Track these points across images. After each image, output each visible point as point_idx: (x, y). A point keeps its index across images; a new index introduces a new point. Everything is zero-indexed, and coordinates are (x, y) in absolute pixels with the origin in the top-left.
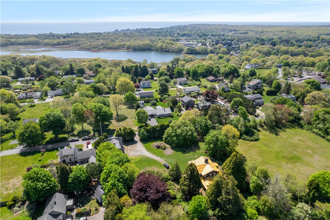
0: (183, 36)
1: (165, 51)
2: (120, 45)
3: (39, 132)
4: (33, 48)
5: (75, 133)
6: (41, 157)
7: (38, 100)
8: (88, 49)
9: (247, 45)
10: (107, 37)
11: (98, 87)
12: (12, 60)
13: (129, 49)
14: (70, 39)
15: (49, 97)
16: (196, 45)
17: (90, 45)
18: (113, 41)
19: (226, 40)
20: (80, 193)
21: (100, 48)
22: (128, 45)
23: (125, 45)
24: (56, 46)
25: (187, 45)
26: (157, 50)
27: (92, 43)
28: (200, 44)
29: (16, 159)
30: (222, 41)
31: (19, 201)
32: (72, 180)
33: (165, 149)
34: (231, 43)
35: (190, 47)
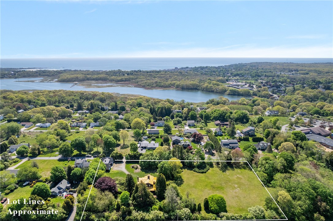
0: (235, 76)
1: (209, 91)
2: (171, 84)
3: (70, 149)
4: (101, 84)
5: (92, 152)
6: (67, 163)
7: (83, 128)
8: (144, 87)
10: (163, 76)
11: (121, 123)
12: (81, 95)
13: (178, 88)
14: (131, 77)
15: (90, 127)
16: (242, 86)
17: (146, 83)
18: (167, 79)
19: (277, 82)
20: (76, 183)
21: (153, 85)
22: (178, 85)
23: (175, 84)
24: (119, 83)
25: (234, 86)
26: (203, 90)
27: (148, 81)
28: (247, 86)
29: (55, 162)
31: (48, 181)
32: (73, 174)
33: (136, 169)
35: (236, 88)
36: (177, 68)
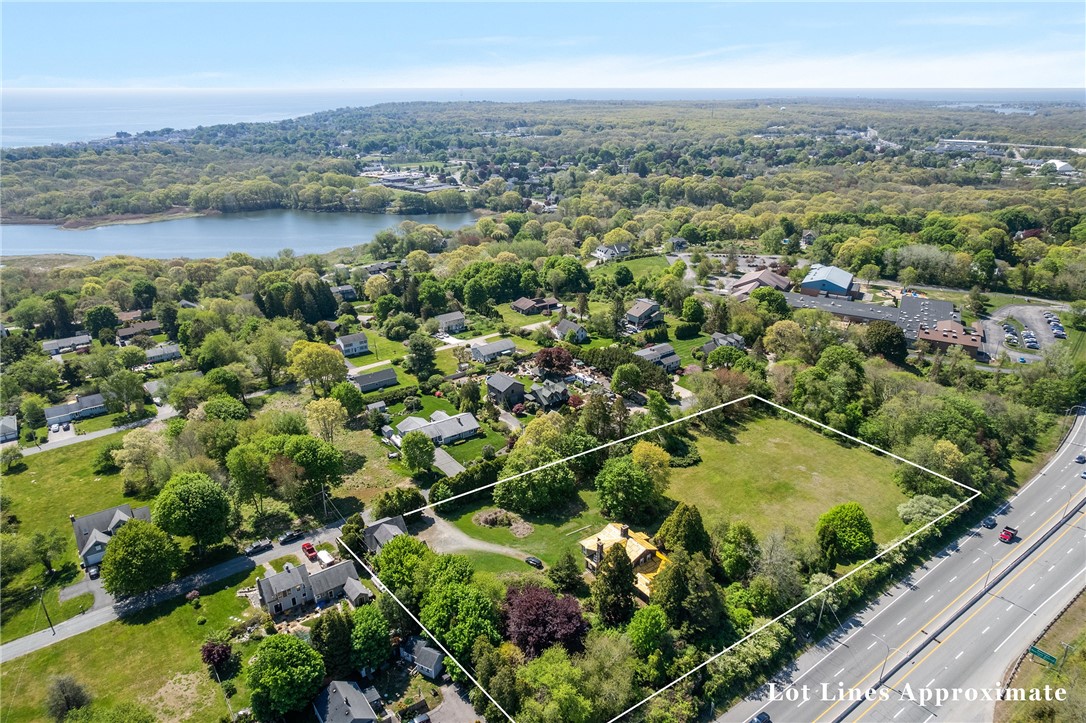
1: (329, 210)
2: (167, 196)
7: (19, 443)
8: (46, 219)
9: (573, 175)
10: (104, 167)
13: (205, 208)
16: (423, 182)
17: (48, 202)
18: (135, 181)
19: (508, 161)
21: (94, 210)
22: (199, 197)
23: (186, 195)
25: (396, 184)
26: (304, 208)
27: (53, 193)
28: (433, 179)
29: (124, 637)
30: (496, 164)
32: (361, 643)
33: (509, 524)
34: (525, 170)
35: (406, 189)
36: (126, 134)
